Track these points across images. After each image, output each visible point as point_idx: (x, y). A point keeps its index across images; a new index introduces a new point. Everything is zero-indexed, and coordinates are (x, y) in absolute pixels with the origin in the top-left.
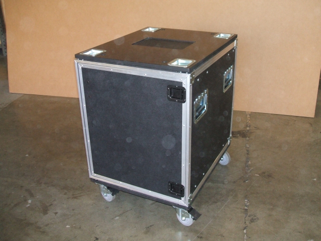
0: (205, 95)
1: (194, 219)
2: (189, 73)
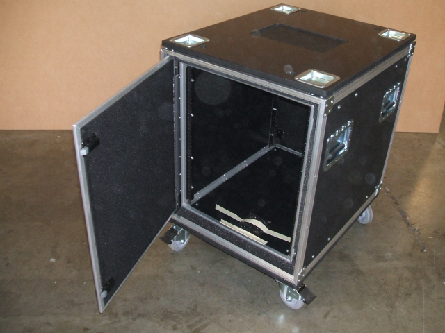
0: (347, 129)
1: (305, 302)
2: (324, 98)
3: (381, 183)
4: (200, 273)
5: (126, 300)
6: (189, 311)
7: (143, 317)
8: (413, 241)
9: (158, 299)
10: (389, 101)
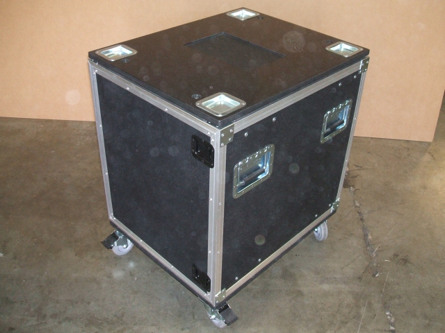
1: (226, 323)
2: (219, 127)
3: (338, 199)
4: (137, 280)
5: (58, 302)
6: (115, 319)
7: (69, 321)
8: (367, 263)
9: (89, 303)
10: (339, 119)
